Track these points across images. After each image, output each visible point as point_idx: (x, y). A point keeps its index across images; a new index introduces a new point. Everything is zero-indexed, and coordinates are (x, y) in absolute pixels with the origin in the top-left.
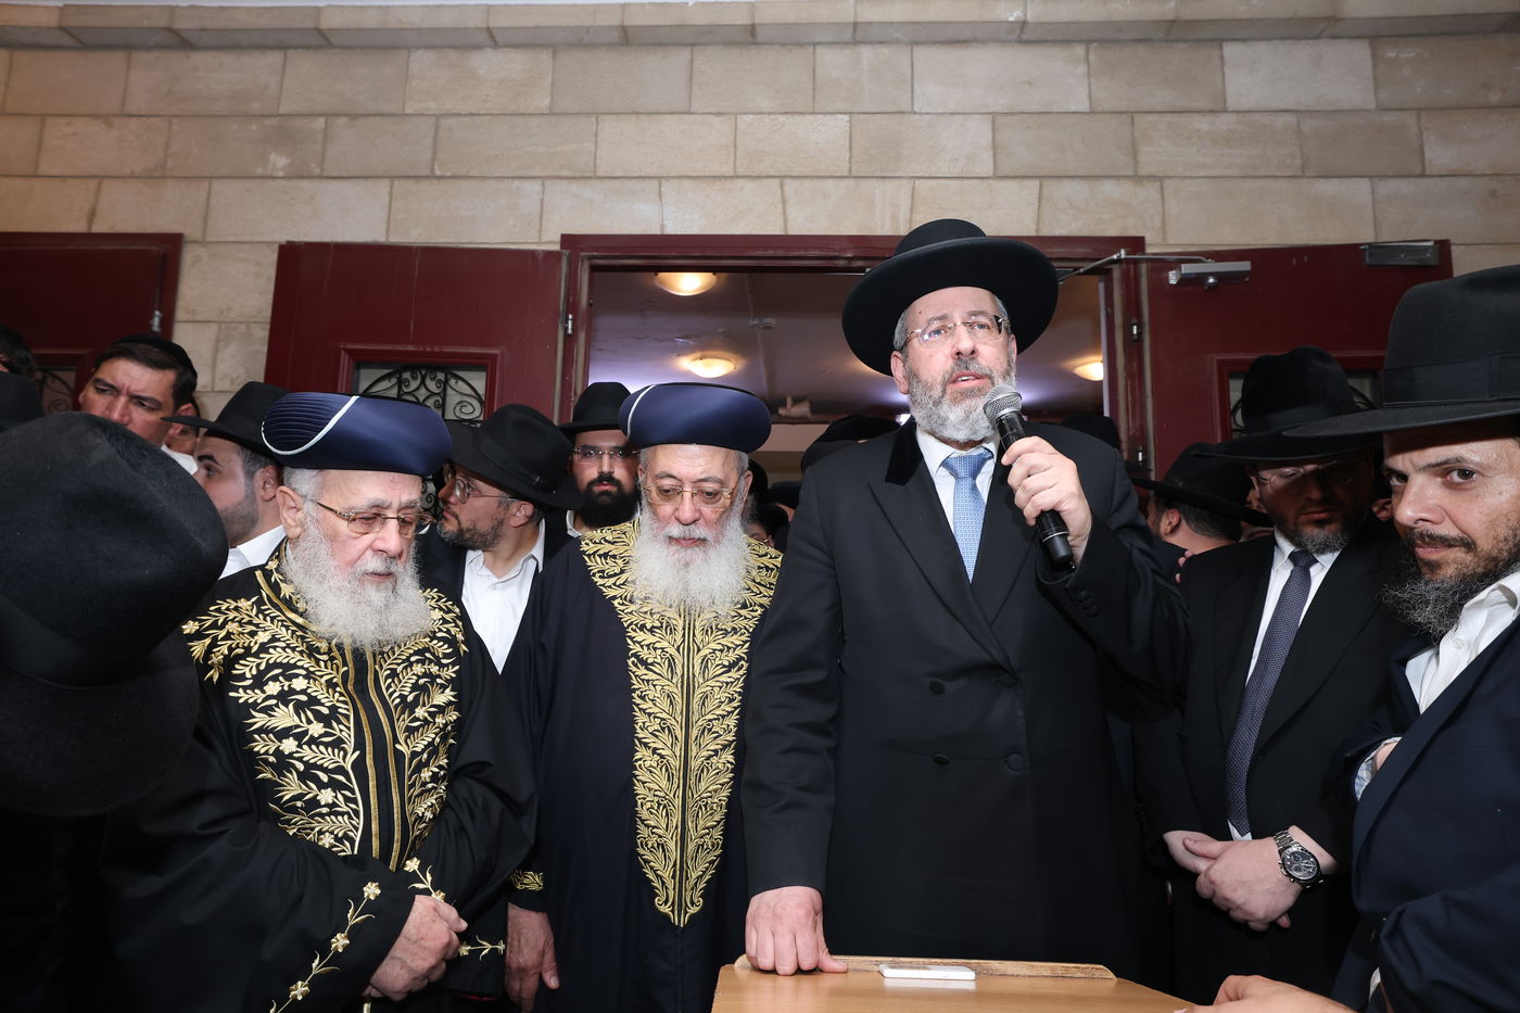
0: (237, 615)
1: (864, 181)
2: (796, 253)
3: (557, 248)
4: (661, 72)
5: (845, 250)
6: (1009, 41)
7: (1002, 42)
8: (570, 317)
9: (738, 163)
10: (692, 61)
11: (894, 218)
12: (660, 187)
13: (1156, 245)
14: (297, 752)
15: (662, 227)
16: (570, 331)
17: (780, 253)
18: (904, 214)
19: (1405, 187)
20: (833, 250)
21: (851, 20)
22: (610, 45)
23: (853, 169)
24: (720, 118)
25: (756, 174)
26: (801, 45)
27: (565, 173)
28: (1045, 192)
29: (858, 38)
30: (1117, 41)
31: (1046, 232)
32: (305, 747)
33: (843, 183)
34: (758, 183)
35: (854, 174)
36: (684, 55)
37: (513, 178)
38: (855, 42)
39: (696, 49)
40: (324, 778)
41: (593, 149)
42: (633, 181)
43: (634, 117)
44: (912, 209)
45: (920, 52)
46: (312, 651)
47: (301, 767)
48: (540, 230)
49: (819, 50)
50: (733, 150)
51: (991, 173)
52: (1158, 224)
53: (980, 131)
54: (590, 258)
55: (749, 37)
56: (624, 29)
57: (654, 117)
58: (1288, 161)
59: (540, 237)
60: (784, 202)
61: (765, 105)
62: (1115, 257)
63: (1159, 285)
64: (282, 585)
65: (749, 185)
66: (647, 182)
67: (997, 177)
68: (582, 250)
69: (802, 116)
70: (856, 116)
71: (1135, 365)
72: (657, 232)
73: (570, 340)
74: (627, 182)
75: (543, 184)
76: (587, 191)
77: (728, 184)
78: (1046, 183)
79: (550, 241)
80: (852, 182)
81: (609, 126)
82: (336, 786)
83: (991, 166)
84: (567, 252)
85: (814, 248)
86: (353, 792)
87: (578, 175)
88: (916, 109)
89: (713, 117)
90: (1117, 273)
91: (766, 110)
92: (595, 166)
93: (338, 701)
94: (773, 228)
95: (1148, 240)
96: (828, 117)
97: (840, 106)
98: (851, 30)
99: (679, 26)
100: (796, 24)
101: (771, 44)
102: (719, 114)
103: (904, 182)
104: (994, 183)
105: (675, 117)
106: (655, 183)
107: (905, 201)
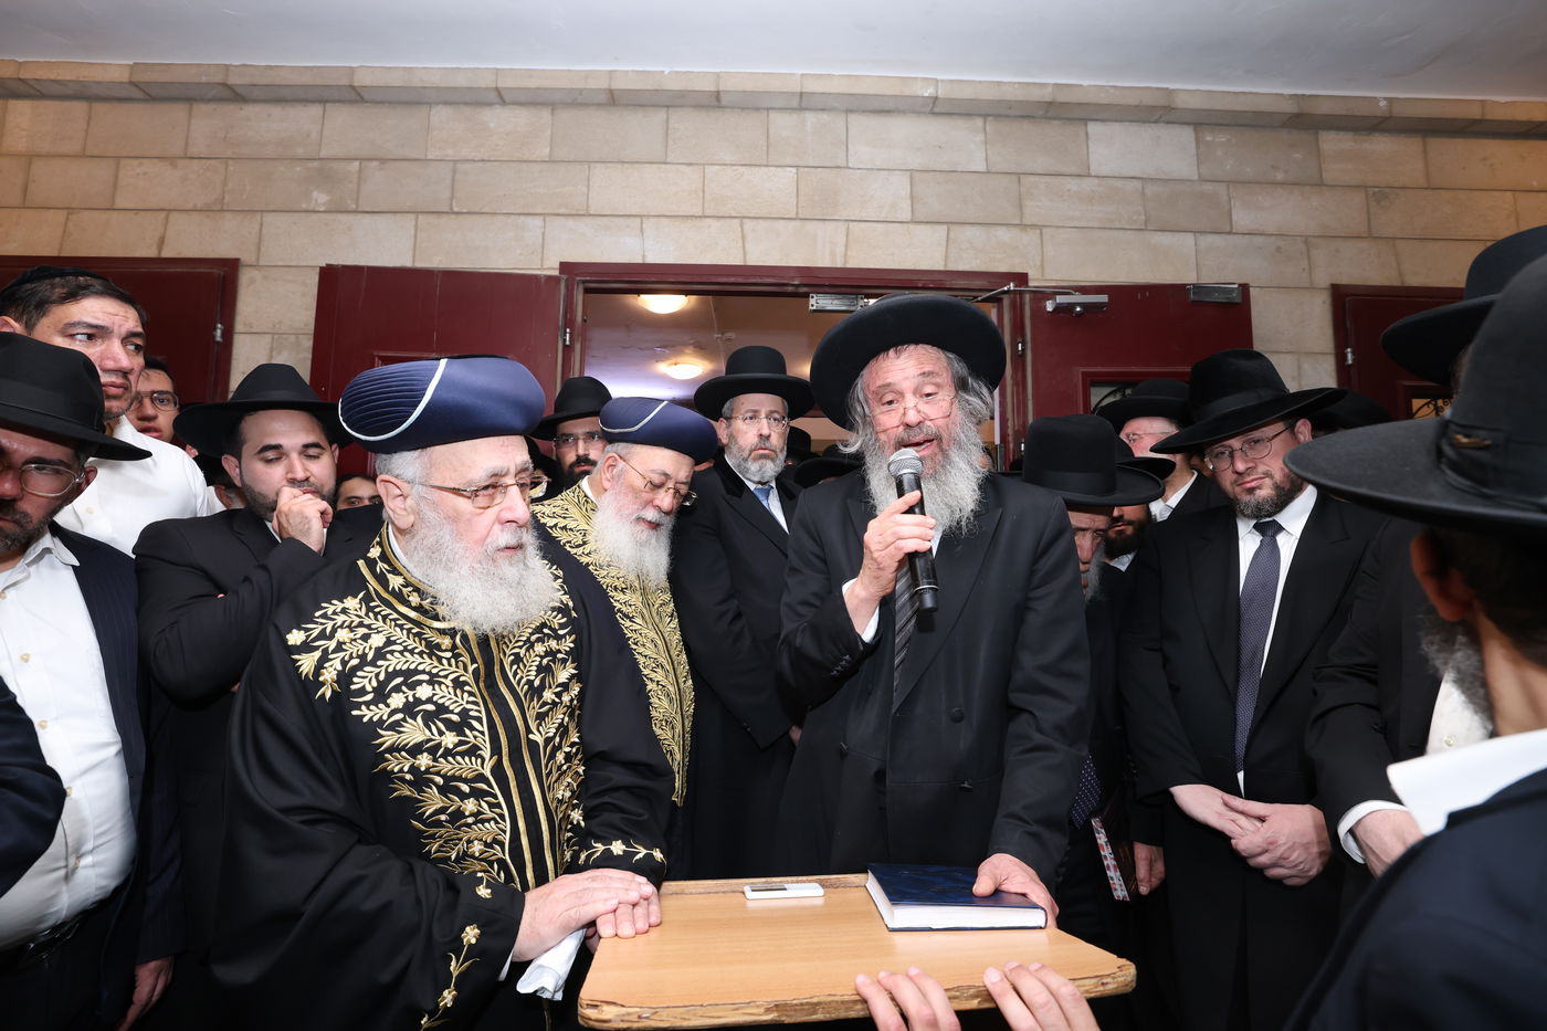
0: (346, 618)
1: (808, 222)
2: (754, 281)
3: (556, 273)
4: (642, 129)
5: (793, 278)
6: (924, 113)
7: (918, 113)
8: (568, 330)
9: (706, 205)
10: (667, 119)
11: (833, 254)
12: (642, 223)
13: (1037, 280)
14: (434, 766)
15: (644, 256)
16: (568, 343)
17: (740, 280)
18: (840, 250)
19: (1217, 240)
20: (783, 278)
21: (799, 91)
22: (599, 105)
23: (800, 212)
24: (691, 168)
25: (721, 215)
26: (757, 109)
27: (562, 211)
28: (952, 235)
29: (804, 105)
30: (1008, 116)
31: (952, 267)
32: (441, 760)
33: (793, 223)
34: (722, 222)
35: (801, 216)
36: (661, 115)
37: (519, 214)
38: (801, 109)
39: (671, 109)
40: (465, 788)
41: (586, 191)
42: (621, 220)
43: (619, 166)
44: (846, 246)
45: (853, 118)
46: (432, 649)
47: (439, 780)
48: (542, 259)
49: (773, 115)
50: (701, 194)
51: (909, 219)
52: (1038, 263)
53: (901, 184)
54: (584, 282)
55: (714, 101)
56: (611, 92)
57: (637, 165)
58: (1135, 218)
59: (542, 265)
60: (743, 237)
61: (728, 159)
62: (1006, 288)
63: (1038, 311)
64: (389, 576)
65: (715, 224)
66: (632, 219)
67: (915, 222)
68: (577, 275)
69: (757, 168)
70: (802, 169)
71: (1020, 374)
72: (639, 260)
73: (568, 349)
74: (617, 220)
75: (544, 220)
76: (584, 226)
77: (697, 222)
78: (953, 227)
79: (550, 267)
80: (798, 223)
81: (599, 172)
82: (478, 794)
83: (910, 213)
84: (564, 277)
85: (768, 277)
86: (495, 797)
87: (574, 212)
88: (850, 165)
89: (684, 167)
90: (1006, 301)
91: (728, 162)
92: (588, 206)
93: (468, 702)
94: (734, 259)
95: (1030, 277)
96: (779, 169)
97: (789, 161)
98: (798, 98)
99: (657, 90)
100: (752, 92)
101: (733, 108)
102: (690, 164)
103: (840, 223)
104: (911, 226)
105: (654, 166)
106: (638, 220)
107: (841, 239)
